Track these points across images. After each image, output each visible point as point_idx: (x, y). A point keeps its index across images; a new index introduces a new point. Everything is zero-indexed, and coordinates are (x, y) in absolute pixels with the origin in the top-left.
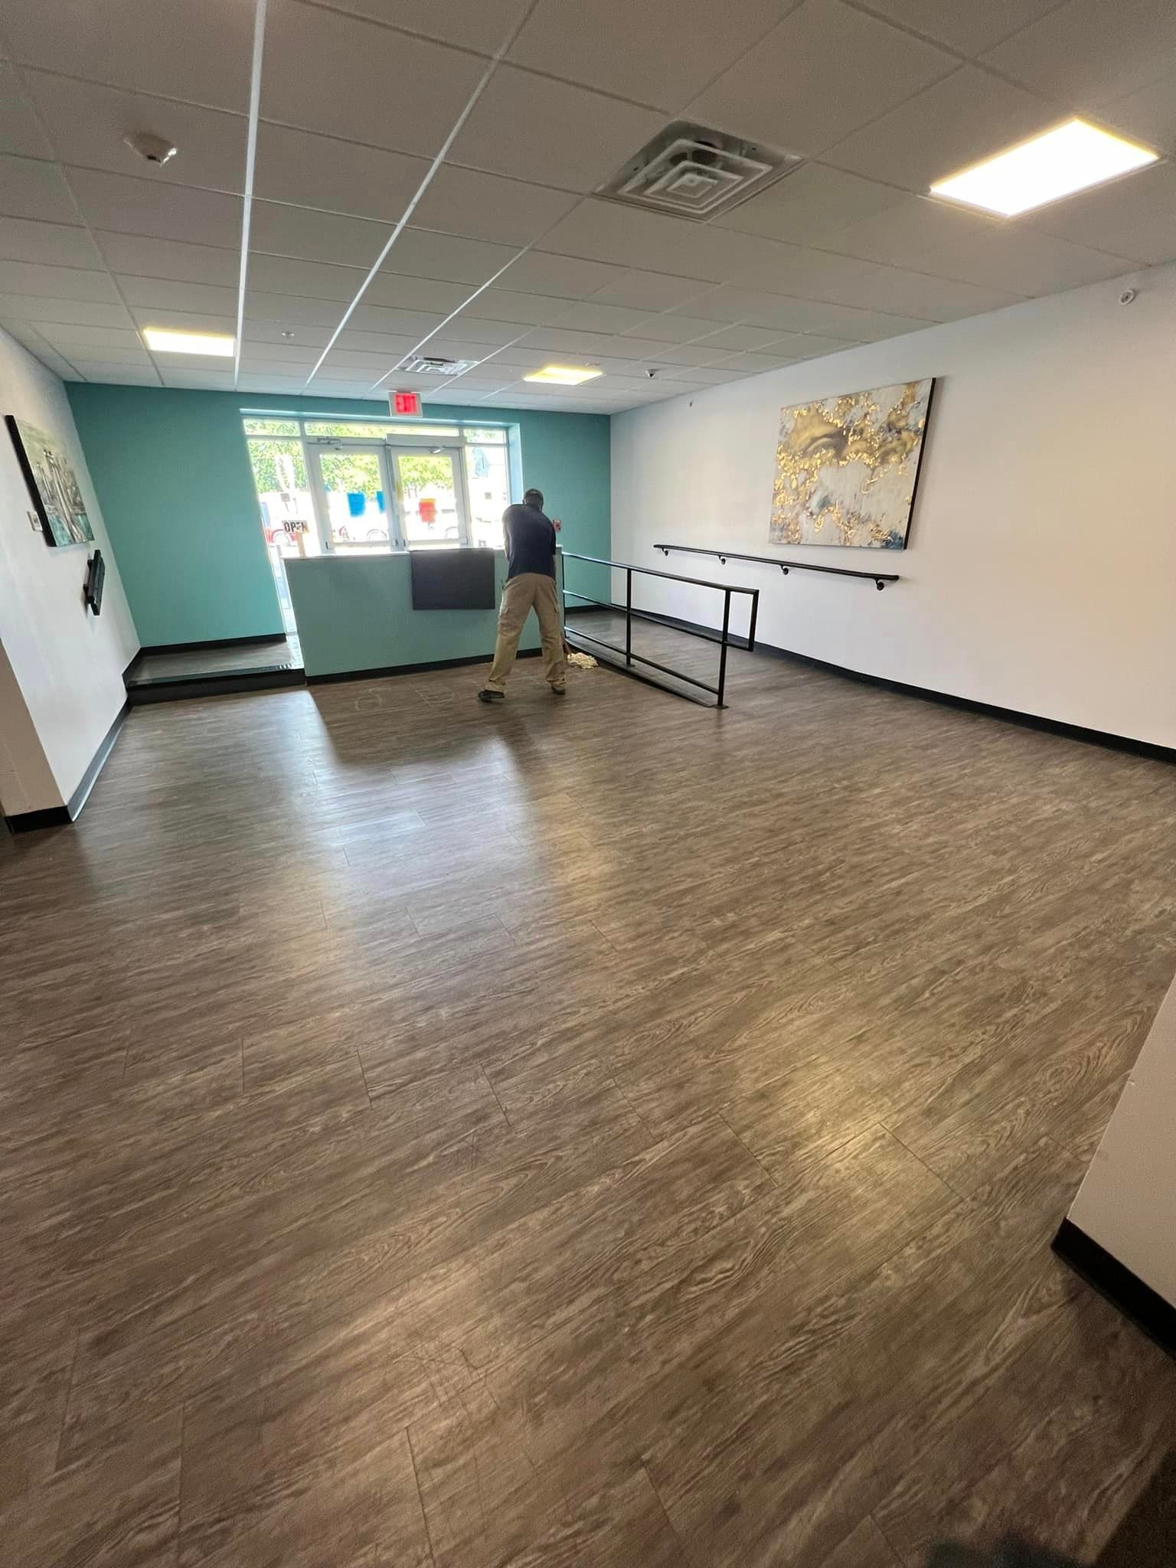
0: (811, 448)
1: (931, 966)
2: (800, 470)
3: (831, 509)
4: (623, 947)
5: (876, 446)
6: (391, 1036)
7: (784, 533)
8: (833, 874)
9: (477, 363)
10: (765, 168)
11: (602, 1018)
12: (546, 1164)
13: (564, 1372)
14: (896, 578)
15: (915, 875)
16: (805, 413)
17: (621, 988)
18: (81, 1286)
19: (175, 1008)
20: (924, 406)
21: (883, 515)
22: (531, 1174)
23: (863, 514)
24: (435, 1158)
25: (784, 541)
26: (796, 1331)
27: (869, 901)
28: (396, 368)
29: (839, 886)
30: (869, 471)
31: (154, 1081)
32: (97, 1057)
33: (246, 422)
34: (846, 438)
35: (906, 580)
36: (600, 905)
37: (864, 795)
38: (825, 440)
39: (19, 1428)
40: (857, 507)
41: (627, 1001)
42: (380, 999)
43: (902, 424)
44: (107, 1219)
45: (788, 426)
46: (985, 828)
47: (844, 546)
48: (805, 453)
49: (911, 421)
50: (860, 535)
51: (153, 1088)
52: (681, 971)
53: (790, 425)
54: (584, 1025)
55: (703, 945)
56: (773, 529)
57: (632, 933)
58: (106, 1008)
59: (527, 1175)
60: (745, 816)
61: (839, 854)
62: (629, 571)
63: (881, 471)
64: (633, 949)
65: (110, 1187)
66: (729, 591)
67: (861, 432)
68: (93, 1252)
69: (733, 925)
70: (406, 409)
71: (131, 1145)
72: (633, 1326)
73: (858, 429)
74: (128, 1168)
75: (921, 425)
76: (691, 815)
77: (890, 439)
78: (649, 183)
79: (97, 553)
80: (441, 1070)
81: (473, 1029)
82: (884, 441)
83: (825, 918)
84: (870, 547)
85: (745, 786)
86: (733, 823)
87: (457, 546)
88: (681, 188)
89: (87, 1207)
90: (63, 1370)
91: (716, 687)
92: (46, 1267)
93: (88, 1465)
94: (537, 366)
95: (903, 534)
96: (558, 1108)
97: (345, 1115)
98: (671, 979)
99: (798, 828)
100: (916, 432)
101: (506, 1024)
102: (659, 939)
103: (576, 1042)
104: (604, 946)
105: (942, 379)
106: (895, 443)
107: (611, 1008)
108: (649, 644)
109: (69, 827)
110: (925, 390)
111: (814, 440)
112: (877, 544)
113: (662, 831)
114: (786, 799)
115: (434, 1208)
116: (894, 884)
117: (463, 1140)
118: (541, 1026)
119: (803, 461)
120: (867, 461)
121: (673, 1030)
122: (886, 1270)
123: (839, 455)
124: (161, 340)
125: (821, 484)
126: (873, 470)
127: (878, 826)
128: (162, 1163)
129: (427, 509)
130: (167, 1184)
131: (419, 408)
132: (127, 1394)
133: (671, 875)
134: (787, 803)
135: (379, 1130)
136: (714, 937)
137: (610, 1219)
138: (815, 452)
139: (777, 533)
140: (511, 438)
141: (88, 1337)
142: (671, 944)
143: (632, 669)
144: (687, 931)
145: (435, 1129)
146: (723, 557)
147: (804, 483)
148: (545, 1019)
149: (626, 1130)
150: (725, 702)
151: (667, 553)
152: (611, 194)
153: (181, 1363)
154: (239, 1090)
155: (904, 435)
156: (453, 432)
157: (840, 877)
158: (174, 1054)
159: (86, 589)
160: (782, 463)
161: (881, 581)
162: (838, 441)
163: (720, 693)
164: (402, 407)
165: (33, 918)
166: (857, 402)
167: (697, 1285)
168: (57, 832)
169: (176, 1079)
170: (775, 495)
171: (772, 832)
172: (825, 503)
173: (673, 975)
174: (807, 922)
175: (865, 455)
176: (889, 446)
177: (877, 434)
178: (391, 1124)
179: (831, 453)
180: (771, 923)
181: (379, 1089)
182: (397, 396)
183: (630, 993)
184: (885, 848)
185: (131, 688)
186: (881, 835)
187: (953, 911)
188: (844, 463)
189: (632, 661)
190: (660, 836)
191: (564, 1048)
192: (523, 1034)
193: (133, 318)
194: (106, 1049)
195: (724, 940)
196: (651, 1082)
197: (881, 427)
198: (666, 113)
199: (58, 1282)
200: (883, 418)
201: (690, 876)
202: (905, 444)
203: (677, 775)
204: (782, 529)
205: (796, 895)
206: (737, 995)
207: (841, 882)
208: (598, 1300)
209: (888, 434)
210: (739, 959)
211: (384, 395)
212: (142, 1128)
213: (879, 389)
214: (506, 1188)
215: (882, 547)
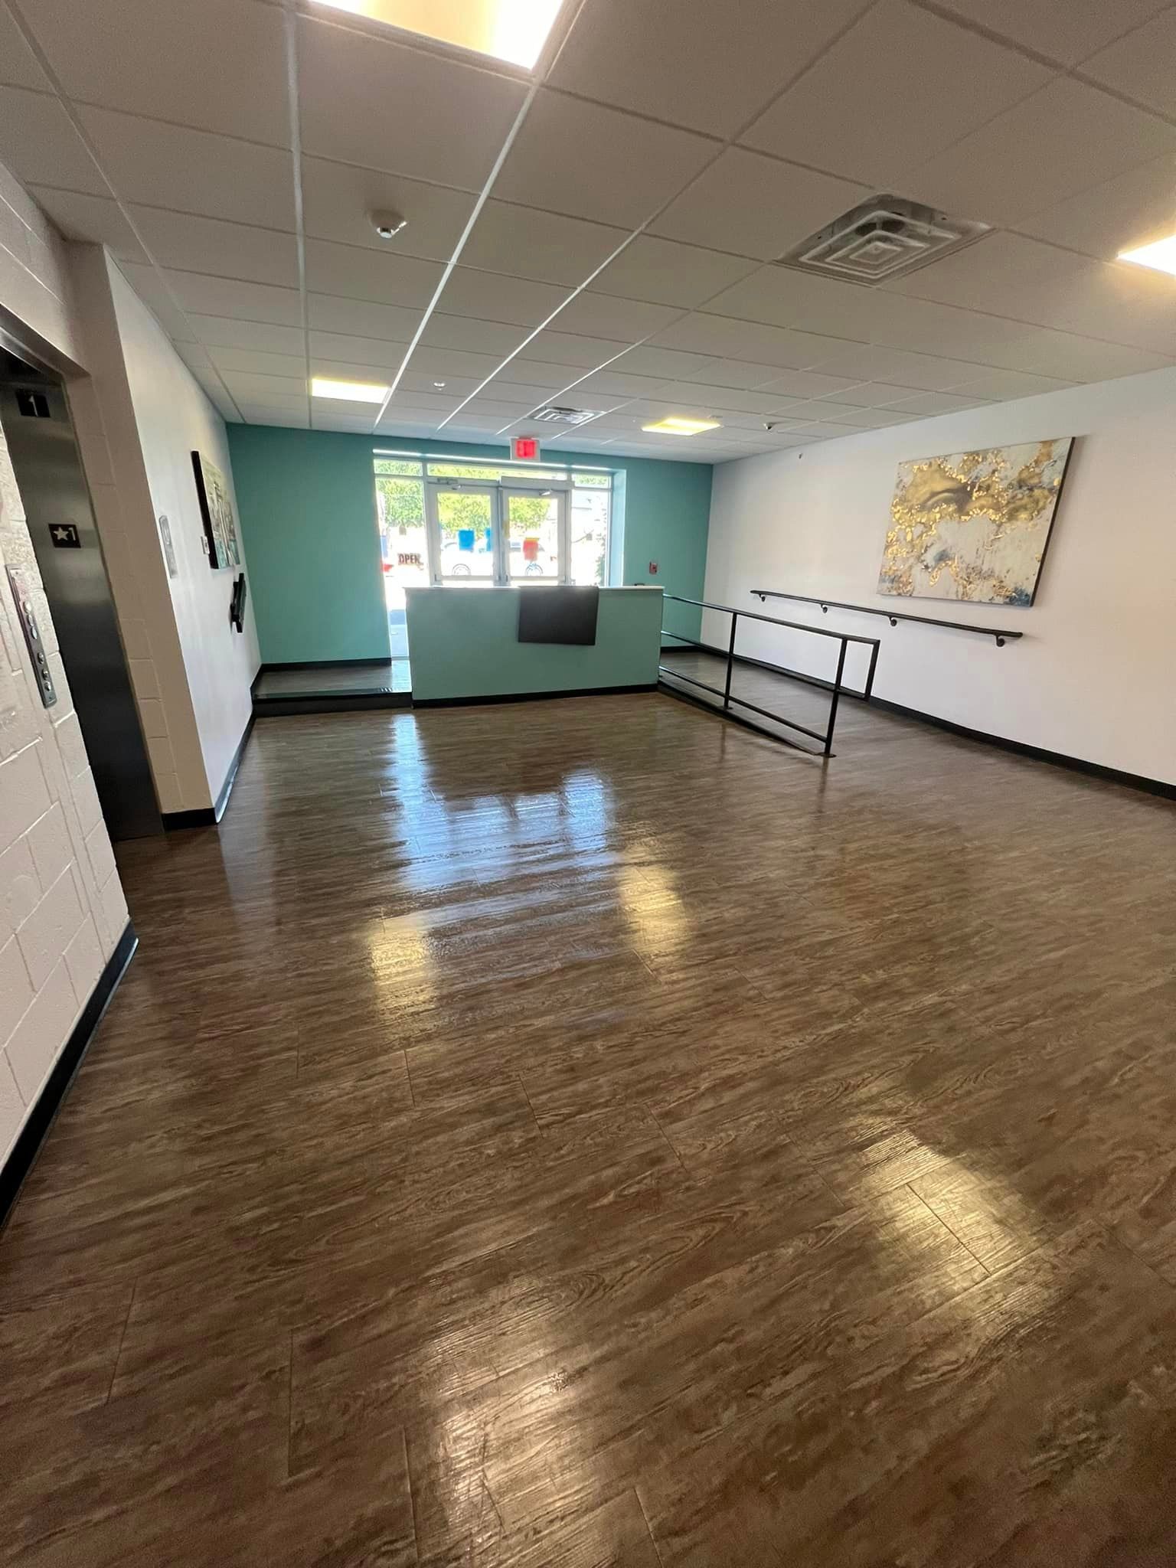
0: (930, 503)
1: (1112, 1049)
2: (917, 523)
3: (950, 563)
4: (771, 996)
5: (1004, 502)
6: (549, 1063)
7: (895, 585)
8: (983, 939)
9: (603, 413)
10: (951, 236)
11: (763, 1068)
12: (732, 1217)
13: (791, 1452)
14: (1019, 635)
15: (1074, 948)
16: (925, 468)
17: (777, 1038)
18: (287, 1286)
19: (338, 1013)
20: (1061, 465)
21: (1008, 572)
22: (718, 1226)
23: (985, 568)
24: (616, 1196)
25: (895, 593)
26: (1044, 1443)
27: (1027, 972)
28: (526, 416)
29: (992, 952)
30: (995, 527)
31: (327, 1085)
32: (271, 1054)
33: (376, 462)
34: (970, 494)
35: (1032, 638)
36: (739, 949)
37: (1001, 857)
38: (946, 494)
39: (249, 1425)
40: (979, 562)
41: (787, 1053)
42: (533, 1025)
43: (1035, 481)
44: (301, 1218)
45: (905, 480)
46: (1144, 904)
47: (962, 600)
48: (923, 507)
49: (1045, 479)
50: (981, 590)
51: (327, 1090)
52: (836, 1027)
53: (908, 480)
54: (745, 1074)
55: (856, 1002)
56: (882, 580)
57: (779, 981)
58: (271, 1006)
59: (714, 1228)
60: (875, 869)
61: (985, 918)
62: (735, 615)
63: (1008, 527)
64: (784, 998)
65: (301, 1187)
66: (845, 639)
67: (988, 488)
68: (295, 1251)
69: (884, 984)
70: (526, 454)
71: (315, 1146)
72: (859, 1411)
73: (984, 485)
74: (314, 1170)
75: (1056, 483)
76: (818, 864)
77: (1020, 496)
78: (831, 250)
79: (241, 576)
80: (606, 1104)
81: (632, 1064)
82: (1013, 498)
83: (984, 986)
84: (991, 602)
85: (867, 837)
86: (863, 876)
87: (555, 583)
88: (865, 255)
89: (281, 1204)
90: (281, 1369)
91: (825, 734)
92: (253, 1261)
93: (319, 1475)
94: (658, 417)
95: (1030, 590)
96: (734, 1162)
97: (517, 1141)
98: (827, 1034)
99: (933, 887)
100: (1051, 490)
101: (664, 1064)
102: (808, 991)
103: (741, 1090)
104: (752, 993)
105: (1084, 438)
106: (1026, 500)
107: (770, 1059)
108: (747, 687)
109: (213, 828)
110: (1063, 448)
111: (934, 494)
112: (999, 600)
113: (790, 878)
114: (915, 855)
115: (624, 1249)
116: (1053, 955)
117: (639, 1182)
118: (702, 1071)
119: (919, 514)
120: (993, 517)
121: (841, 1089)
122: (1135, 1388)
123: (962, 510)
124: (324, 388)
125: (940, 538)
126: (1000, 526)
127: (1024, 891)
128: (346, 1169)
129: (531, 548)
130: (354, 1189)
131: (538, 453)
132: (347, 1405)
133: (807, 925)
134: (917, 860)
135: (552, 1160)
136: (868, 995)
137: (810, 1287)
138: (933, 506)
139: (888, 585)
140: (616, 483)
141: (301, 1338)
142: (824, 997)
143: (729, 711)
144: (836, 985)
145: (611, 1166)
146: (825, 605)
147: (921, 536)
148: (704, 1063)
149: (811, 1192)
150: (832, 752)
151: (763, 599)
152: (792, 261)
153: (395, 1380)
154: (410, 1102)
155: (1037, 492)
156: (562, 477)
157: (991, 943)
158: (342, 1060)
159: (232, 608)
160: (897, 516)
161: (1001, 637)
162: (961, 497)
163: (828, 741)
164: (522, 452)
165: (193, 912)
166: (985, 459)
167: (921, 1374)
168: (204, 832)
169: (347, 1085)
170: (887, 547)
171: (907, 889)
172: (943, 557)
173: (829, 1030)
174: (964, 987)
175: (991, 511)
176: (1019, 503)
177: (1005, 490)
178: (563, 1156)
179: (952, 508)
180: (927, 983)
181: (548, 1119)
182: (519, 442)
183: (788, 1045)
184: (1034, 916)
185: (256, 702)
186: (1027, 901)
187: (1125, 992)
188: (967, 518)
189: (731, 703)
190: (789, 883)
191: (728, 1097)
192: (683, 1077)
193: (308, 366)
194: (278, 1047)
195: (876, 999)
196: (828, 1143)
197: (1010, 484)
198: (871, 187)
199: (265, 1278)
200: (1013, 475)
201: (828, 927)
202: (1037, 502)
203: (795, 821)
204: (893, 581)
205: (947, 957)
206: (903, 1059)
207: (993, 947)
208: (814, 1376)
209: (1019, 491)
210: (900, 1021)
211: (507, 440)
212: (322, 1132)
213: (1009, 447)
214: (695, 1240)
215: (1006, 603)
